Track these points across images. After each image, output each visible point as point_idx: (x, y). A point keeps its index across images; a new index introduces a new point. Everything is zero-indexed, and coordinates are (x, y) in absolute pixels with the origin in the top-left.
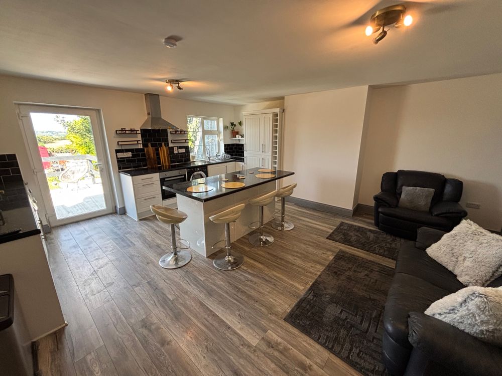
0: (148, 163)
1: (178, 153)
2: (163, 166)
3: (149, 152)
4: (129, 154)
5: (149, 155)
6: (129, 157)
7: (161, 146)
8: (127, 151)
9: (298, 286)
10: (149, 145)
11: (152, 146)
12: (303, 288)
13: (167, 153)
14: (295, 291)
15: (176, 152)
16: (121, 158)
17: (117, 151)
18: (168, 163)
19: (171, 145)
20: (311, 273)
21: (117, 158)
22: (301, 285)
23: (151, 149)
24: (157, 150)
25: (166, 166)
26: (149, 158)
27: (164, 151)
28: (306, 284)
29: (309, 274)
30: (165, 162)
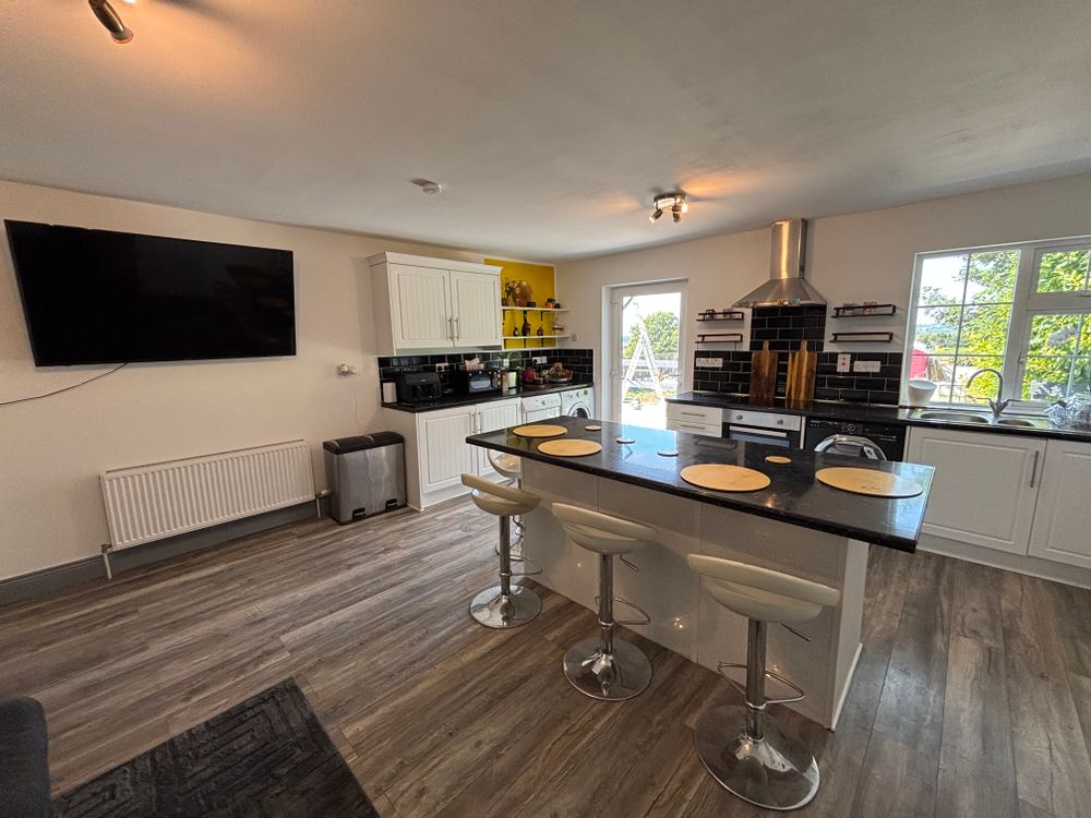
0: (751, 387)
1: (851, 372)
2: (789, 400)
3: (759, 361)
4: (718, 363)
5: (759, 367)
6: (717, 369)
7: (797, 347)
8: (715, 355)
9: (360, 726)
10: (766, 345)
11: (770, 349)
12: (347, 735)
13: (810, 370)
14: (346, 713)
15: (843, 366)
16: (702, 368)
17: (699, 354)
18: (807, 394)
19: (828, 348)
20: (392, 778)
21: (696, 368)
22: (358, 732)
23: (766, 355)
24: (783, 357)
25: (797, 401)
26: (757, 374)
27: (801, 362)
28: (357, 748)
29: (390, 768)
30: (798, 391)
